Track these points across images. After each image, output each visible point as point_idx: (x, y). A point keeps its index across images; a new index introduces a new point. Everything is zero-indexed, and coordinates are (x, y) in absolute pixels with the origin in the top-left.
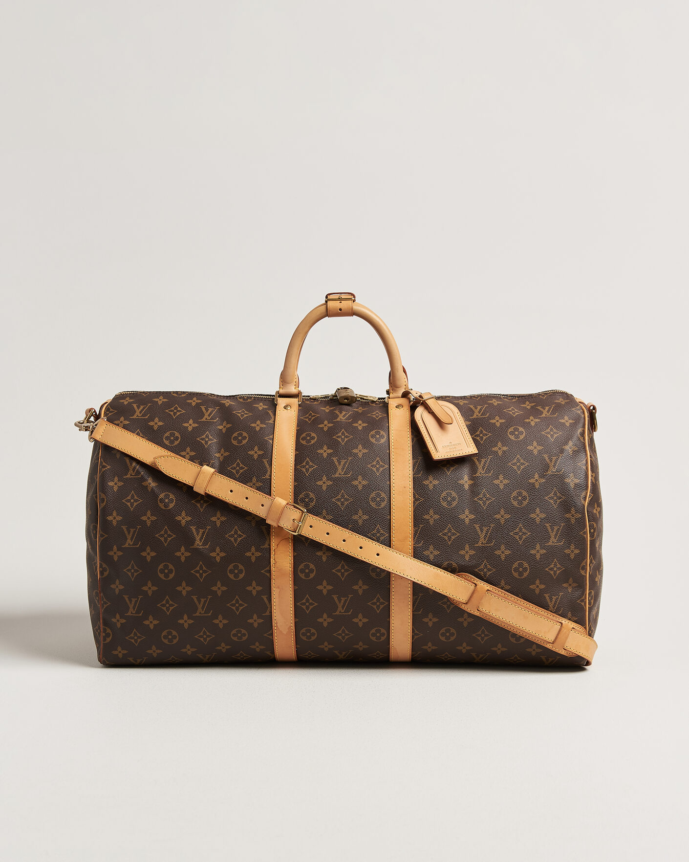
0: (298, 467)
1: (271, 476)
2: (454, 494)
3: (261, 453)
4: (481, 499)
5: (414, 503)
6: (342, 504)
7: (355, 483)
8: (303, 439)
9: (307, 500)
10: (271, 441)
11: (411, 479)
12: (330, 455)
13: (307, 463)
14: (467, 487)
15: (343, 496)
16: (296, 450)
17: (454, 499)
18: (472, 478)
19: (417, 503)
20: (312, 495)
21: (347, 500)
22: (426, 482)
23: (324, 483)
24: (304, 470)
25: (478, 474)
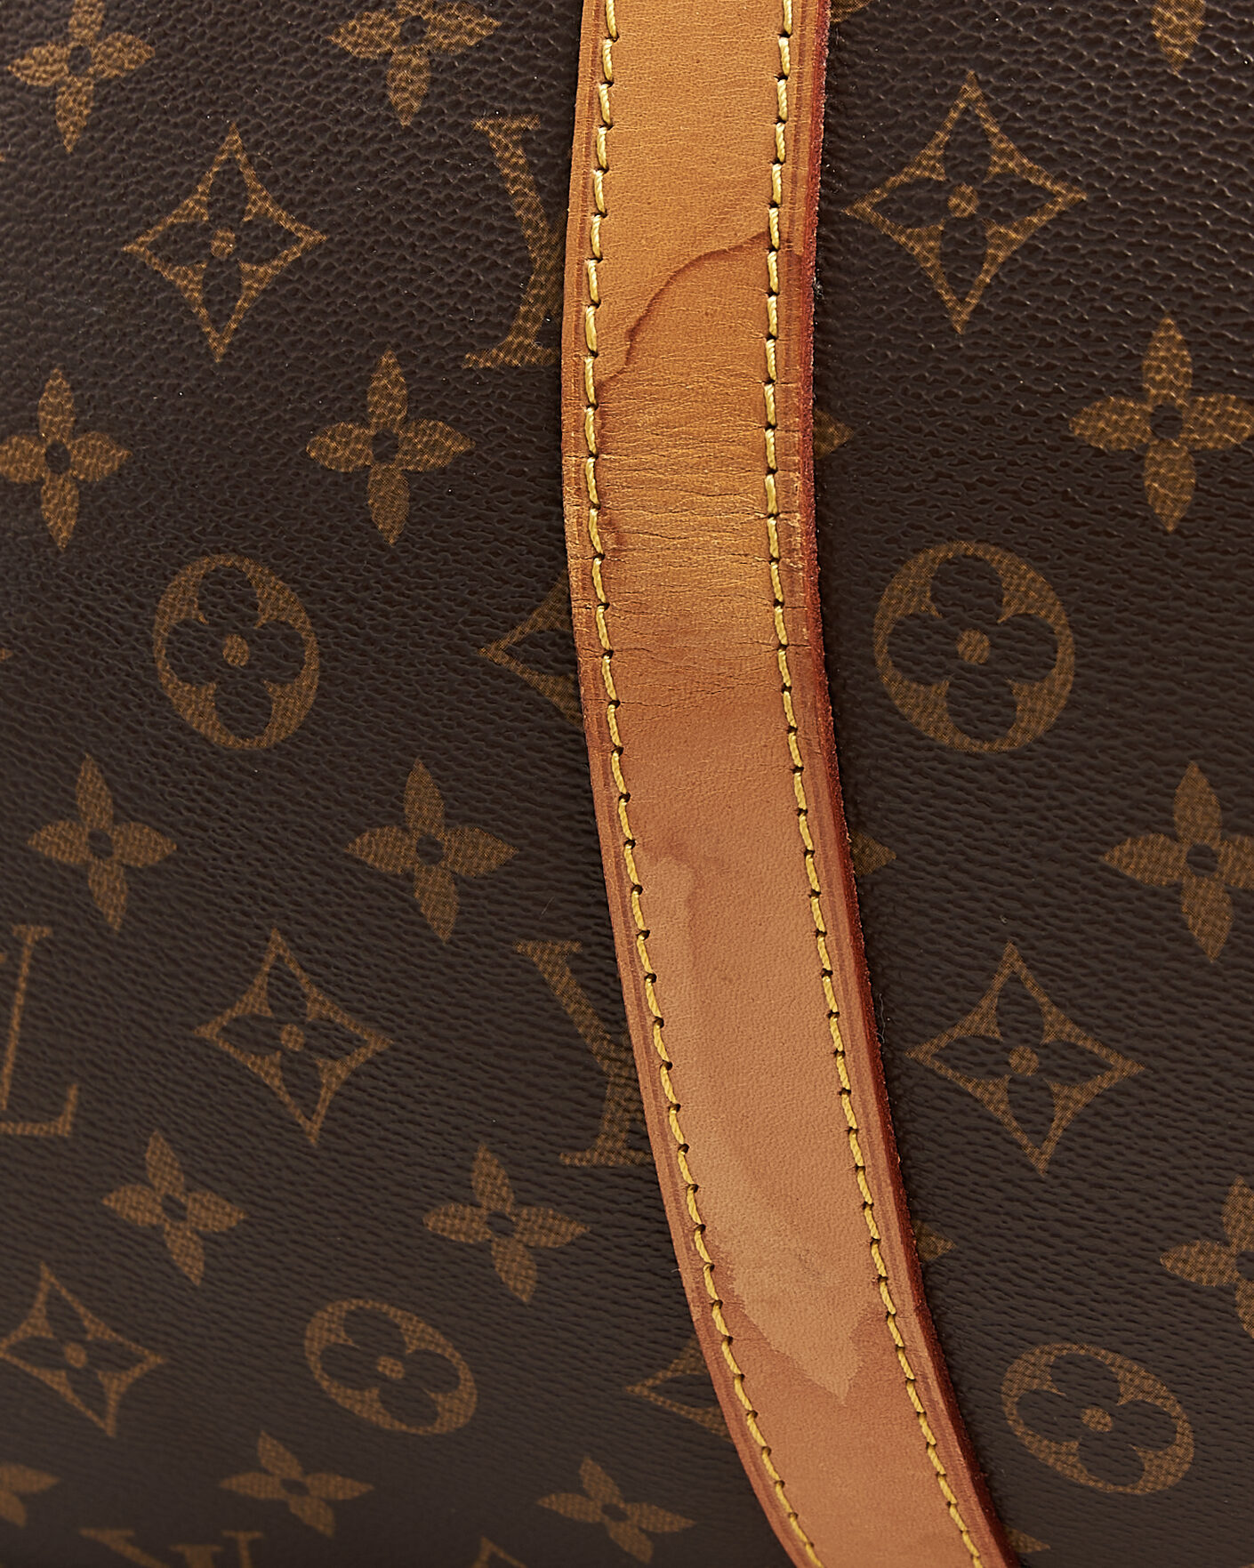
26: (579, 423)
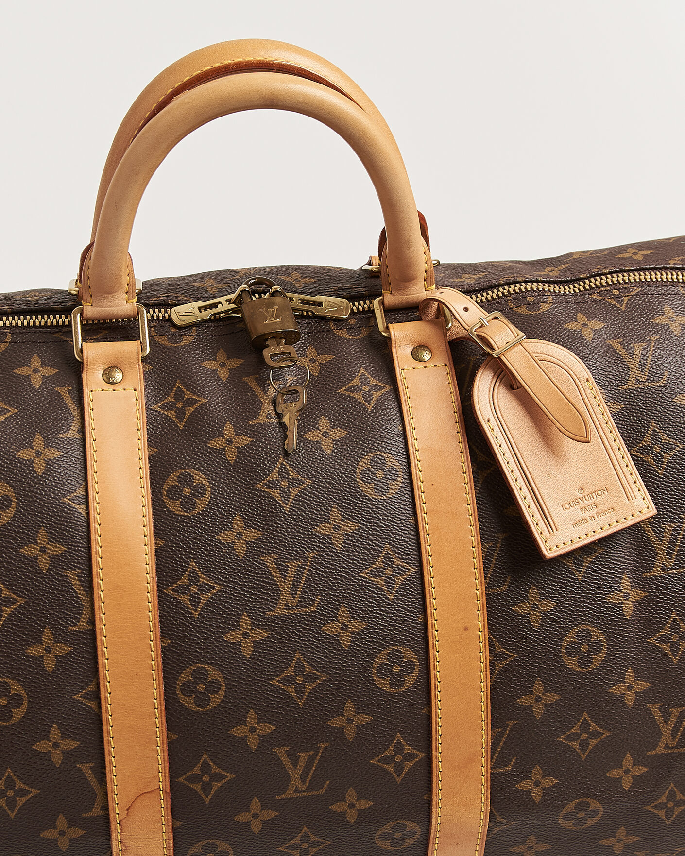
0: (169, 591)
1: (92, 622)
2: (597, 635)
3: (57, 549)
4: (665, 639)
5: (492, 664)
6: (300, 690)
7: (331, 629)
8: (174, 493)
9: (201, 687)
10: (81, 509)
11: (480, 603)
12: (254, 549)
13: (193, 579)
14: (629, 609)
15: (300, 669)
16: (158, 533)
17: (596, 647)
18: (640, 582)
19: (499, 666)
20: (214, 674)
21: (310, 678)
22: (522, 608)
23: (245, 635)
24: (185, 599)
25: (657, 571)
26: (116, 829)
